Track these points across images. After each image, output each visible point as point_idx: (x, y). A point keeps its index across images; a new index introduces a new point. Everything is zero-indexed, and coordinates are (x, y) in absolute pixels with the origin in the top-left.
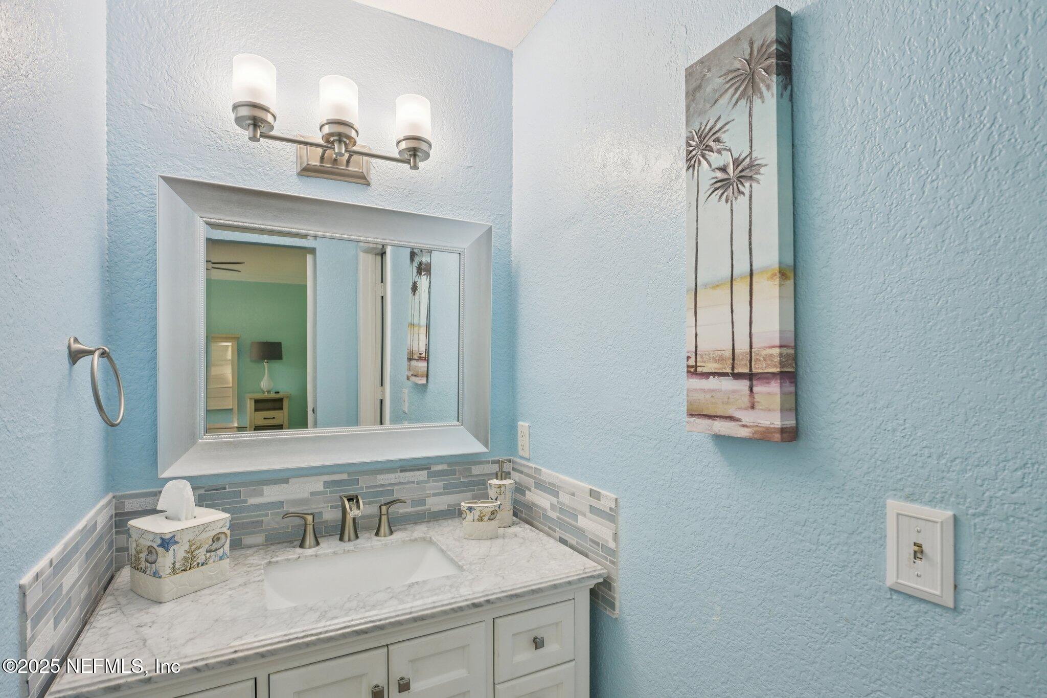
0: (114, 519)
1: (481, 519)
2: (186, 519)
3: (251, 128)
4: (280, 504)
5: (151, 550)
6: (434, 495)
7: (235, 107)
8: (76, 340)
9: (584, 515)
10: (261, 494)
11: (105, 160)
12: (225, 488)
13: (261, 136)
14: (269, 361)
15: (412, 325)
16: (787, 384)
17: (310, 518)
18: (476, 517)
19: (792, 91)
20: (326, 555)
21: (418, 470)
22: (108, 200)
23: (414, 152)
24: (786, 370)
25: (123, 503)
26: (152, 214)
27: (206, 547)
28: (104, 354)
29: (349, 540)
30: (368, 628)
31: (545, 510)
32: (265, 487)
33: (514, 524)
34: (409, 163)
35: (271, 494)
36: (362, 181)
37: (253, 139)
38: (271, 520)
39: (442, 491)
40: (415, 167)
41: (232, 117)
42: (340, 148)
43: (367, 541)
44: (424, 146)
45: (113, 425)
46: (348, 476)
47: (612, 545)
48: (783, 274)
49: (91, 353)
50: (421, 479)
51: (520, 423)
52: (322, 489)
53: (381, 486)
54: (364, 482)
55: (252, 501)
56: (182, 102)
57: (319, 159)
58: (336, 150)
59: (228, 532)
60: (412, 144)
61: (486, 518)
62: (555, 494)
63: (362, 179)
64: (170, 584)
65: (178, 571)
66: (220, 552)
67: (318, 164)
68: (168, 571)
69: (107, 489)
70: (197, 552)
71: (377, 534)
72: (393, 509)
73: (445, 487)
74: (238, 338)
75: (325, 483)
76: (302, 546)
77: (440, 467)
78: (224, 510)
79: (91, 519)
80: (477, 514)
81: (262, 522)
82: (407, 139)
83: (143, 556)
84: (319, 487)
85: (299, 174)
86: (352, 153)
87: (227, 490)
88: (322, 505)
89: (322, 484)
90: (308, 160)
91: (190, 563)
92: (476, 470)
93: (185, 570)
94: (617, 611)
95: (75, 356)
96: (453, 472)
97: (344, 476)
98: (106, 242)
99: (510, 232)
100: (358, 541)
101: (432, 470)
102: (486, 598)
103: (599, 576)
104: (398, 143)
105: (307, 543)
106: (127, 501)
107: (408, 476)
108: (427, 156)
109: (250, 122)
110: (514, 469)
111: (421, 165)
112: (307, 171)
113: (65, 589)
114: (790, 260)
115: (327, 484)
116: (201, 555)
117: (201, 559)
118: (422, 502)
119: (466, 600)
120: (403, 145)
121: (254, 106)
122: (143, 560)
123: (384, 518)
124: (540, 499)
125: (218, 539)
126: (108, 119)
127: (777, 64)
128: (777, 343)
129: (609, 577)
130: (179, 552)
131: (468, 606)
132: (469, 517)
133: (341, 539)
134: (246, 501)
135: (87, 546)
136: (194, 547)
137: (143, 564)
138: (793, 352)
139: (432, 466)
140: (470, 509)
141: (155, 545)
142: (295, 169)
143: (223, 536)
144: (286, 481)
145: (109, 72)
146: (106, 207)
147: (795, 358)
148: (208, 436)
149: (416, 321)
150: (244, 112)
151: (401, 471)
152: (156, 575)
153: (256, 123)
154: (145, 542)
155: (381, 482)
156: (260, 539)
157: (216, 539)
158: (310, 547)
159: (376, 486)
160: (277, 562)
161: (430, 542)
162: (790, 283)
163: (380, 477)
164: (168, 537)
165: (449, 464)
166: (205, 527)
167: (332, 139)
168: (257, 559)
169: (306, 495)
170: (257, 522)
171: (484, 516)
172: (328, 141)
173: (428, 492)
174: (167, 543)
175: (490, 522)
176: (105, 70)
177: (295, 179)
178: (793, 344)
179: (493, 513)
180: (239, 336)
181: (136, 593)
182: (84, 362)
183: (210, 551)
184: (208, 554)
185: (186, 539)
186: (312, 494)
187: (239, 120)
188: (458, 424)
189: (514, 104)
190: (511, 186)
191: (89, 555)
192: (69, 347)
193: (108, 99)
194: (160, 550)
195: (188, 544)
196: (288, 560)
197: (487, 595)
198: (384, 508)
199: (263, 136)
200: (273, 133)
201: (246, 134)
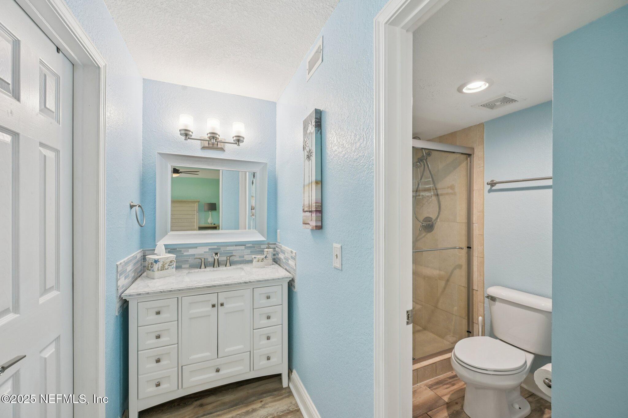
0: (142, 257)
1: (258, 261)
2: (163, 255)
3: (185, 136)
4: (194, 255)
5: (152, 264)
6: (247, 255)
7: (180, 130)
8: (132, 202)
9: (290, 259)
10: (188, 251)
11: (142, 148)
12: (177, 249)
13: (188, 139)
14: (212, 211)
15: (252, 196)
16: (318, 213)
17: (203, 259)
18: (257, 260)
19: (321, 131)
20: (207, 271)
21: (241, 246)
22: (142, 160)
23: (238, 141)
24: (317, 209)
25: (145, 252)
26: (155, 164)
27: (168, 264)
28: (139, 206)
29: (216, 267)
30: (211, 286)
31: (282, 259)
32: (189, 249)
33: (273, 264)
34: (237, 144)
35: (191, 252)
36: (222, 150)
37: (186, 139)
38: (191, 260)
39: (250, 253)
40: (239, 145)
41: (179, 133)
42: (213, 141)
43: (222, 268)
44: (241, 139)
45: (141, 226)
46: (217, 247)
47: (295, 268)
48: (317, 183)
49: (136, 206)
50: (242, 249)
51: (278, 230)
52: (208, 251)
53: (228, 251)
54: (222, 249)
55: (185, 254)
56: (165, 129)
57: (208, 144)
58: (212, 142)
59: (175, 260)
60: (237, 138)
61: (260, 261)
62: (284, 254)
63: (222, 149)
64: (157, 274)
65: (159, 270)
66: (172, 266)
67: (208, 145)
68: (157, 270)
69: (141, 248)
70: (165, 265)
71: (226, 266)
72: (231, 258)
73: (251, 252)
74: (199, 202)
75: (209, 249)
76: (200, 268)
77: (249, 245)
78: (174, 254)
79: (135, 255)
80: (257, 259)
81: (188, 260)
82: (236, 136)
83: (150, 266)
84: (207, 250)
85: (201, 149)
86: (218, 142)
87: (177, 250)
88: (208, 256)
89: (208, 249)
90: (204, 144)
91: (163, 268)
92: (262, 247)
93: (161, 270)
94: (296, 289)
95: (132, 207)
96: (254, 247)
97: (216, 247)
98: (142, 173)
99: (275, 165)
100: (219, 268)
101: (246, 246)
102: (249, 281)
103: (290, 278)
104: (233, 137)
105: (202, 267)
106: (146, 252)
107: (238, 248)
108: (243, 141)
109: (185, 135)
110: (277, 247)
111: (241, 144)
112: (204, 148)
113: (128, 271)
114: (319, 179)
115: (210, 249)
116: (166, 266)
117: (167, 267)
118: (243, 257)
119: (243, 281)
120: (235, 138)
121: (186, 130)
122: (150, 267)
123: (228, 261)
124: (281, 256)
125: (172, 262)
126: (143, 136)
127: (315, 125)
128: (315, 202)
129: (293, 278)
130: (160, 265)
131: (243, 282)
132: (255, 260)
133: (214, 267)
134: (183, 254)
135: (134, 261)
136: (164, 263)
137: (150, 268)
138: (321, 204)
139: (246, 245)
140: (255, 258)
141: (153, 262)
142: (200, 147)
143: (173, 262)
144: (196, 248)
145: (143, 122)
146: (142, 162)
147: (322, 206)
148: (171, 232)
149: (253, 195)
150: (183, 132)
151: (235, 246)
152: (153, 271)
153: (186, 135)
154: (150, 262)
155: (228, 250)
156: (187, 266)
157: (171, 262)
158: (203, 269)
159: (227, 251)
160: (191, 272)
161: (243, 269)
162: (320, 185)
163: (228, 248)
164: (156, 260)
165: (253, 244)
166: (168, 258)
167: (211, 138)
168: (185, 271)
169: (203, 252)
170: (187, 260)
171: (259, 260)
172: (210, 139)
173: (245, 253)
174: (156, 261)
175: (261, 262)
176: (142, 121)
177: (200, 151)
178: (321, 202)
179: (262, 259)
180: (199, 201)
181: (148, 277)
182: (134, 208)
183: (169, 265)
184: (169, 266)
185: (162, 261)
186: (205, 252)
187: (181, 134)
188: (255, 230)
189: (277, 120)
190: (276, 149)
191: (135, 264)
192: (130, 204)
193: (143, 130)
194: (154, 263)
195: (163, 262)
196: (195, 272)
197: (250, 280)
198: (228, 257)
199: (189, 138)
200: (191, 137)
201: (183, 138)
